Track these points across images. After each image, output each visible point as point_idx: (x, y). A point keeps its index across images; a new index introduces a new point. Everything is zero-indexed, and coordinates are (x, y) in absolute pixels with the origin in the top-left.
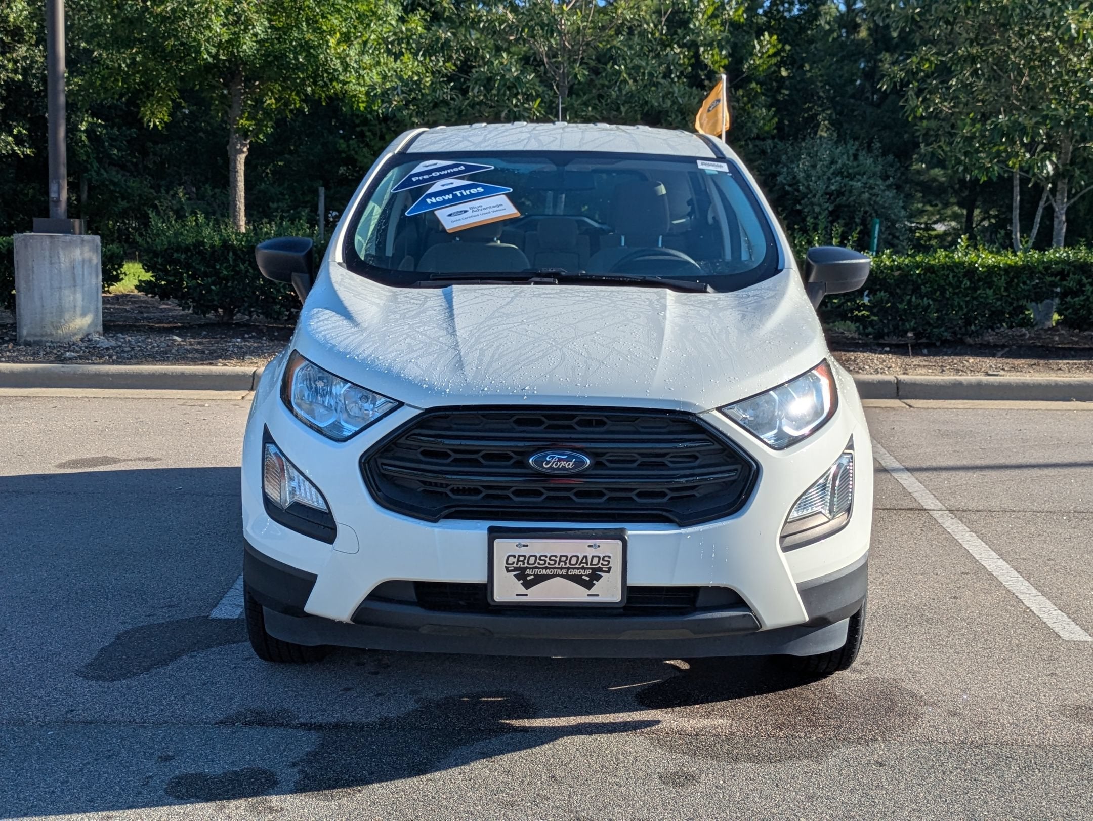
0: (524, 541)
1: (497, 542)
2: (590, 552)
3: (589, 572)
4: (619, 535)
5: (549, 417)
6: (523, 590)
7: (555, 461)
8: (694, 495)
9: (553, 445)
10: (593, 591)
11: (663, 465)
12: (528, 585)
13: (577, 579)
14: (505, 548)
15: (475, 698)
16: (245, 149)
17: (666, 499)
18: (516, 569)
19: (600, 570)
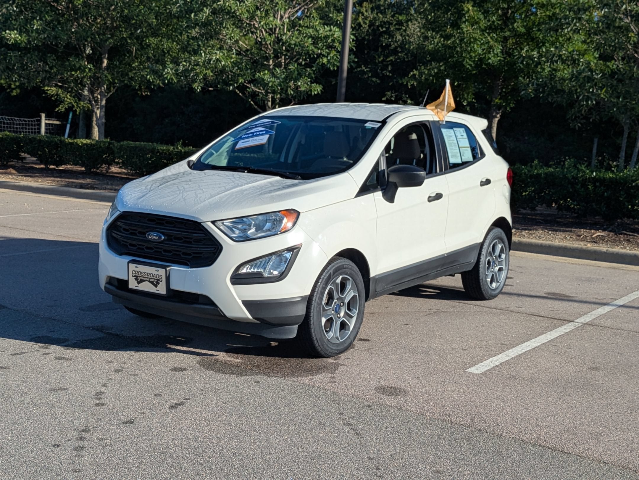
0: (137, 265)
1: (130, 264)
2: (156, 273)
3: (156, 281)
4: (164, 267)
5: (158, 219)
6: (137, 285)
7: (153, 236)
8: (201, 257)
9: (153, 230)
10: (157, 288)
11: (191, 243)
12: (139, 283)
13: (152, 283)
14: (132, 266)
15: (175, 337)
16: (498, 116)
17: (190, 257)
18: (135, 276)
19: (159, 280)
